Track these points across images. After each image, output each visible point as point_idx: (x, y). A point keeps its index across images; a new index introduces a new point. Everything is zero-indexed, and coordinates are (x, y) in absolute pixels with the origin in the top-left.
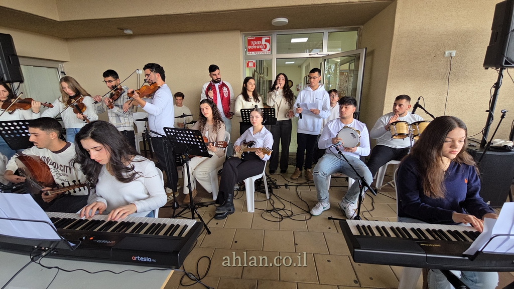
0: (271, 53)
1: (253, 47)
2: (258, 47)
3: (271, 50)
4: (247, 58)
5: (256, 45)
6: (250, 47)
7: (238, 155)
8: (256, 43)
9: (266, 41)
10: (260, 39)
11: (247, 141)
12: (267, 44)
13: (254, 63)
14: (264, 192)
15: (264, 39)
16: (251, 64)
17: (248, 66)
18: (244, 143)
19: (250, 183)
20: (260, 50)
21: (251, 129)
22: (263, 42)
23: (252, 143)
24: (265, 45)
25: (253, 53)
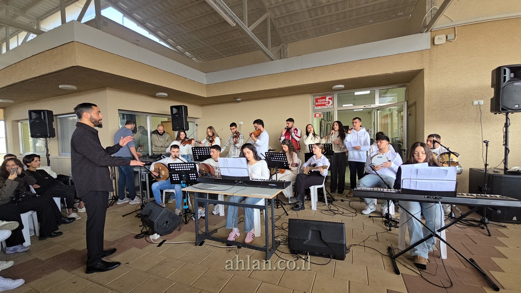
0: (333, 106)
1: (319, 103)
2: (323, 103)
3: (333, 104)
4: (314, 111)
5: (322, 102)
6: (317, 104)
7: (306, 172)
8: (322, 100)
9: (329, 99)
10: (325, 98)
11: (312, 164)
12: (330, 101)
13: (320, 115)
14: (325, 202)
15: (327, 98)
16: (317, 115)
17: (315, 116)
18: (310, 165)
19: (314, 190)
20: (325, 105)
21: (314, 156)
22: (327, 100)
23: (314, 165)
24: (329, 101)
25: (319, 107)
